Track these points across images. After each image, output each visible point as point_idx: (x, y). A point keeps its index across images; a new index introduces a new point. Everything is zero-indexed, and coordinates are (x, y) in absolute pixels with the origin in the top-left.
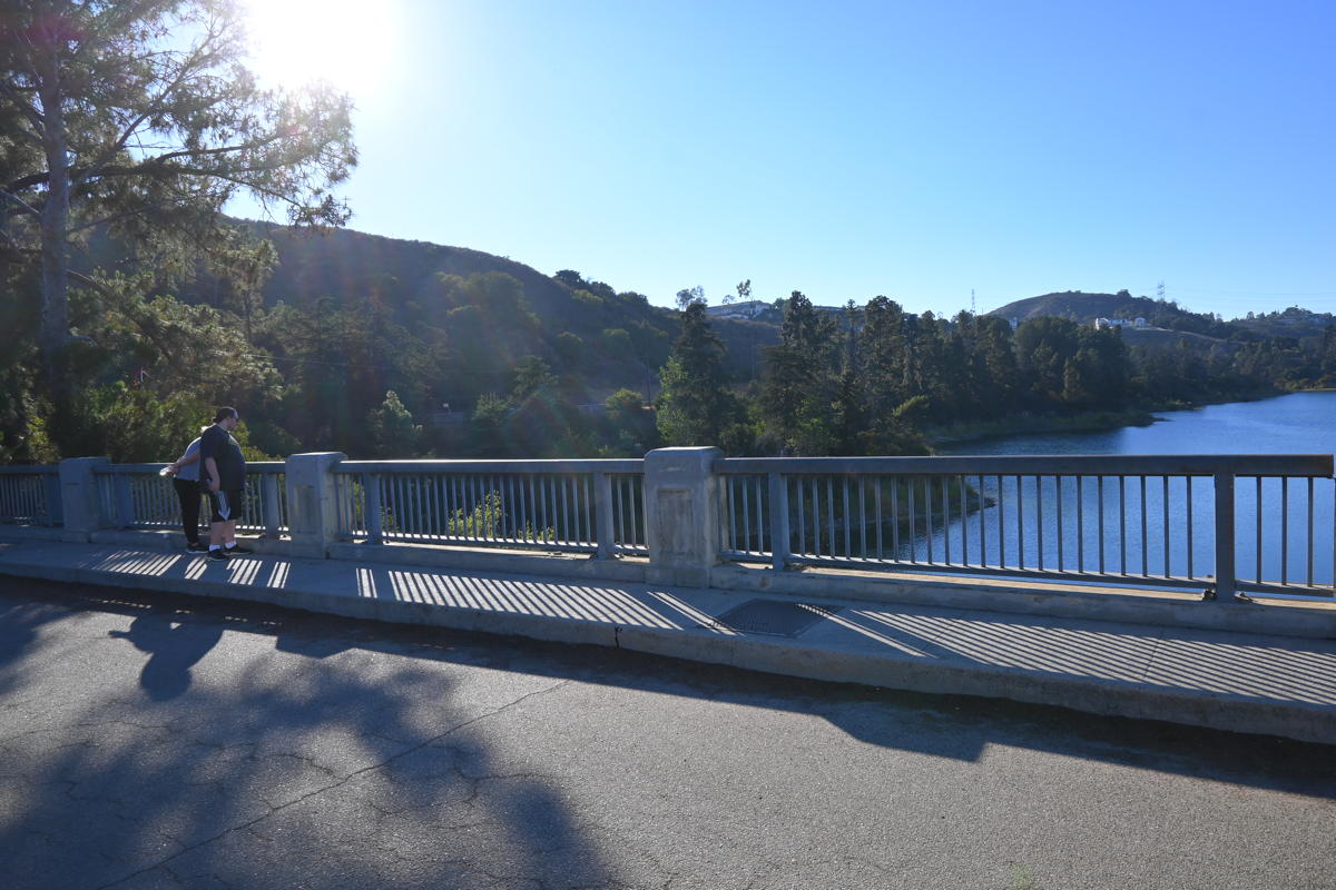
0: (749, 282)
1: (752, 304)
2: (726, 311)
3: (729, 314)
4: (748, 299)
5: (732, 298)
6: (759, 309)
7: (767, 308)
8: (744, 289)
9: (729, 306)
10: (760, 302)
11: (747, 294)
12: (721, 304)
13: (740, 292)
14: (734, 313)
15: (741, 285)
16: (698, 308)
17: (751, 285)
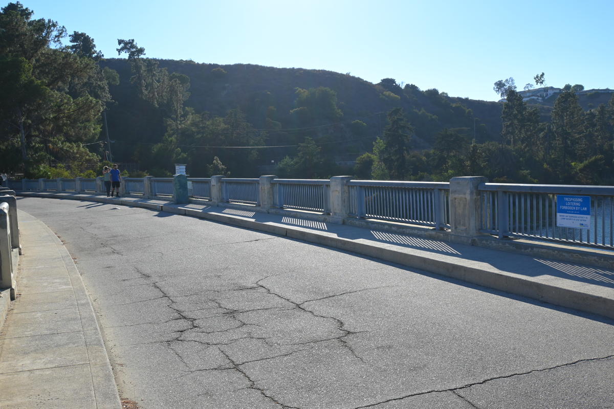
0: (543, 74)
1: (546, 89)
2: (528, 95)
3: (529, 97)
4: (543, 86)
5: (531, 86)
6: (550, 92)
7: (558, 91)
8: (539, 79)
9: (529, 91)
10: (552, 88)
11: (542, 83)
12: (523, 90)
13: (537, 82)
14: (532, 96)
15: (537, 77)
16: (511, 94)
17: (545, 76)
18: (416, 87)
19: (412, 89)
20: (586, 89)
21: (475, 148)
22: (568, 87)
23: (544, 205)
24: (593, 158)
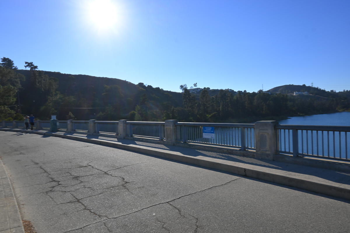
0: (196, 84)
1: (198, 89)
2: (192, 90)
4: (196, 88)
5: (193, 87)
6: (199, 90)
7: (202, 90)
8: (195, 85)
9: (192, 89)
10: (199, 88)
11: (196, 86)
12: (190, 89)
15: (194, 84)
16: (186, 90)
17: (197, 84)
18: (152, 86)
19: (150, 87)
20: (211, 89)
21: (173, 110)
22: (205, 88)
23: (198, 130)
24: (214, 113)
